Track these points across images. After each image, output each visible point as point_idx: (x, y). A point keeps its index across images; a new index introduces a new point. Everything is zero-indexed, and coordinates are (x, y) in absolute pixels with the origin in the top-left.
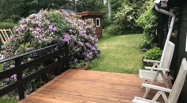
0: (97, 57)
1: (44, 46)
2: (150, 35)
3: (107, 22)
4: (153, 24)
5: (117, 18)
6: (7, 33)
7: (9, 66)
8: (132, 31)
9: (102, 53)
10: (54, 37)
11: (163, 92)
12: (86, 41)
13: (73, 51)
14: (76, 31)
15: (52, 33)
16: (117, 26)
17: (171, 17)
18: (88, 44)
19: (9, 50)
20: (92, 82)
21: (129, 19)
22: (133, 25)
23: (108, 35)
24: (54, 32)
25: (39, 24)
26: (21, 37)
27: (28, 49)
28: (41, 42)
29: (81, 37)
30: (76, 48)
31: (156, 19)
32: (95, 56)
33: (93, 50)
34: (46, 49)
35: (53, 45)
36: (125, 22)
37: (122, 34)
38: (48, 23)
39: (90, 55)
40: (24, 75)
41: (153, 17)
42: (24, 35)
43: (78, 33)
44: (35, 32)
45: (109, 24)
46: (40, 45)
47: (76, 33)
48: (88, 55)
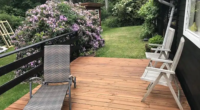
0: (102, 47)
1: (58, 35)
2: (151, 26)
3: (104, 13)
4: (154, 14)
5: (116, 9)
6: (4, 25)
7: (25, 54)
8: (131, 23)
9: (106, 43)
10: (65, 27)
11: (167, 64)
12: (93, 31)
13: (82, 40)
14: (84, 21)
15: (64, 23)
16: (116, 18)
17: (171, 8)
18: (94, 34)
19: (22, 39)
20: (104, 66)
21: (128, 10)
22: (132, 17)
23: (107, 27)
24: (65, 22)
25: (52, 14)
26: (35, 26)
27: (44, 37)
28: (56, 31)
29: (88, 27)
30: (85, 38)
31: (157, 10)
32: (100, 46)
33: (99, 40)
34: (59, 38)
35: (65, 35)
36: (124, 13)
37: (121, 26)
38: (59, 13)
39: (96, 44)
40: (40, 62)
41: (154, 8)
42: (38, 24)
43: (85, 22)
44: (49, 21)
45: (107, 16)
46: (55, 34)
47: (84, 23)
48: (95, 44)
